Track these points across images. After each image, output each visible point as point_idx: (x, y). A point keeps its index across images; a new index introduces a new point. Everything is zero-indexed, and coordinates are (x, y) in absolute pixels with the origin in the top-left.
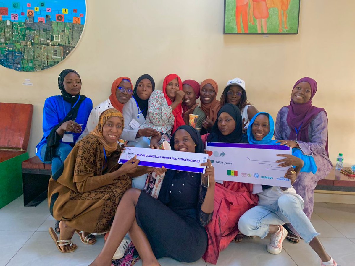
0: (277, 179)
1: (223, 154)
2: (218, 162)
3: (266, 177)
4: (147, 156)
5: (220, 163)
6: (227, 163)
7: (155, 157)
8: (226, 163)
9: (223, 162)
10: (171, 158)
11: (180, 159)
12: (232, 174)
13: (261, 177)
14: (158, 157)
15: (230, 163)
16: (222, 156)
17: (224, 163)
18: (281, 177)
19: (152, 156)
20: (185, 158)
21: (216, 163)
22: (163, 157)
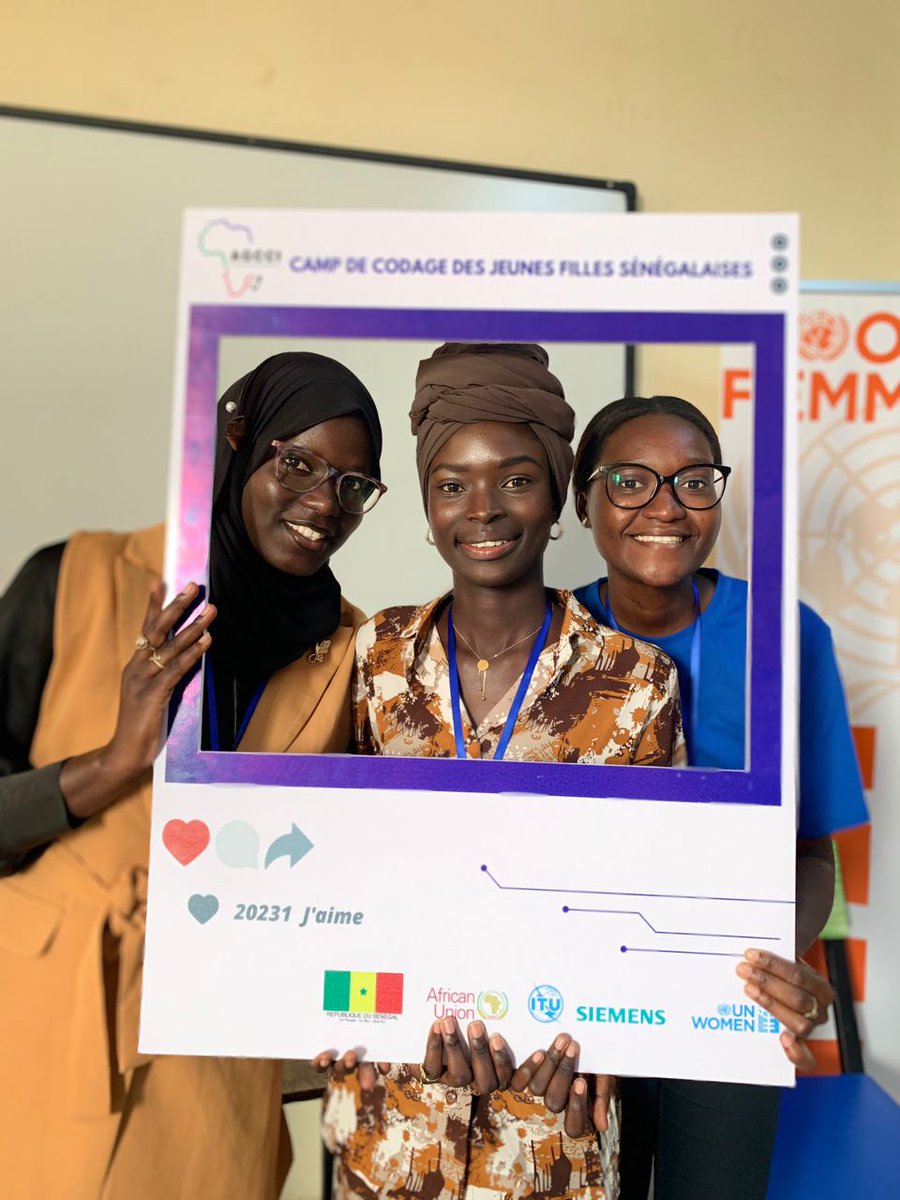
0: (698, 1023)
1: (294, 845)
2: (249, 912)
3: (612, 1011)
4: (381, 266)
5: (269, 914)
6: (321, 917)
7: (441, 268)
8: (312, 916)
9: (288, 910)
10: (556, 267)
11: (617, 268)
12: (363, 999)
13: (579, 1011)
14: (463, 267)
15: (343, 917)
16: (287, 858)
17: (297, 916)
18: (724, 1009)
19: (418, 267)
20: (649, 258)
21: (238, 917)
22: (500, 267)
